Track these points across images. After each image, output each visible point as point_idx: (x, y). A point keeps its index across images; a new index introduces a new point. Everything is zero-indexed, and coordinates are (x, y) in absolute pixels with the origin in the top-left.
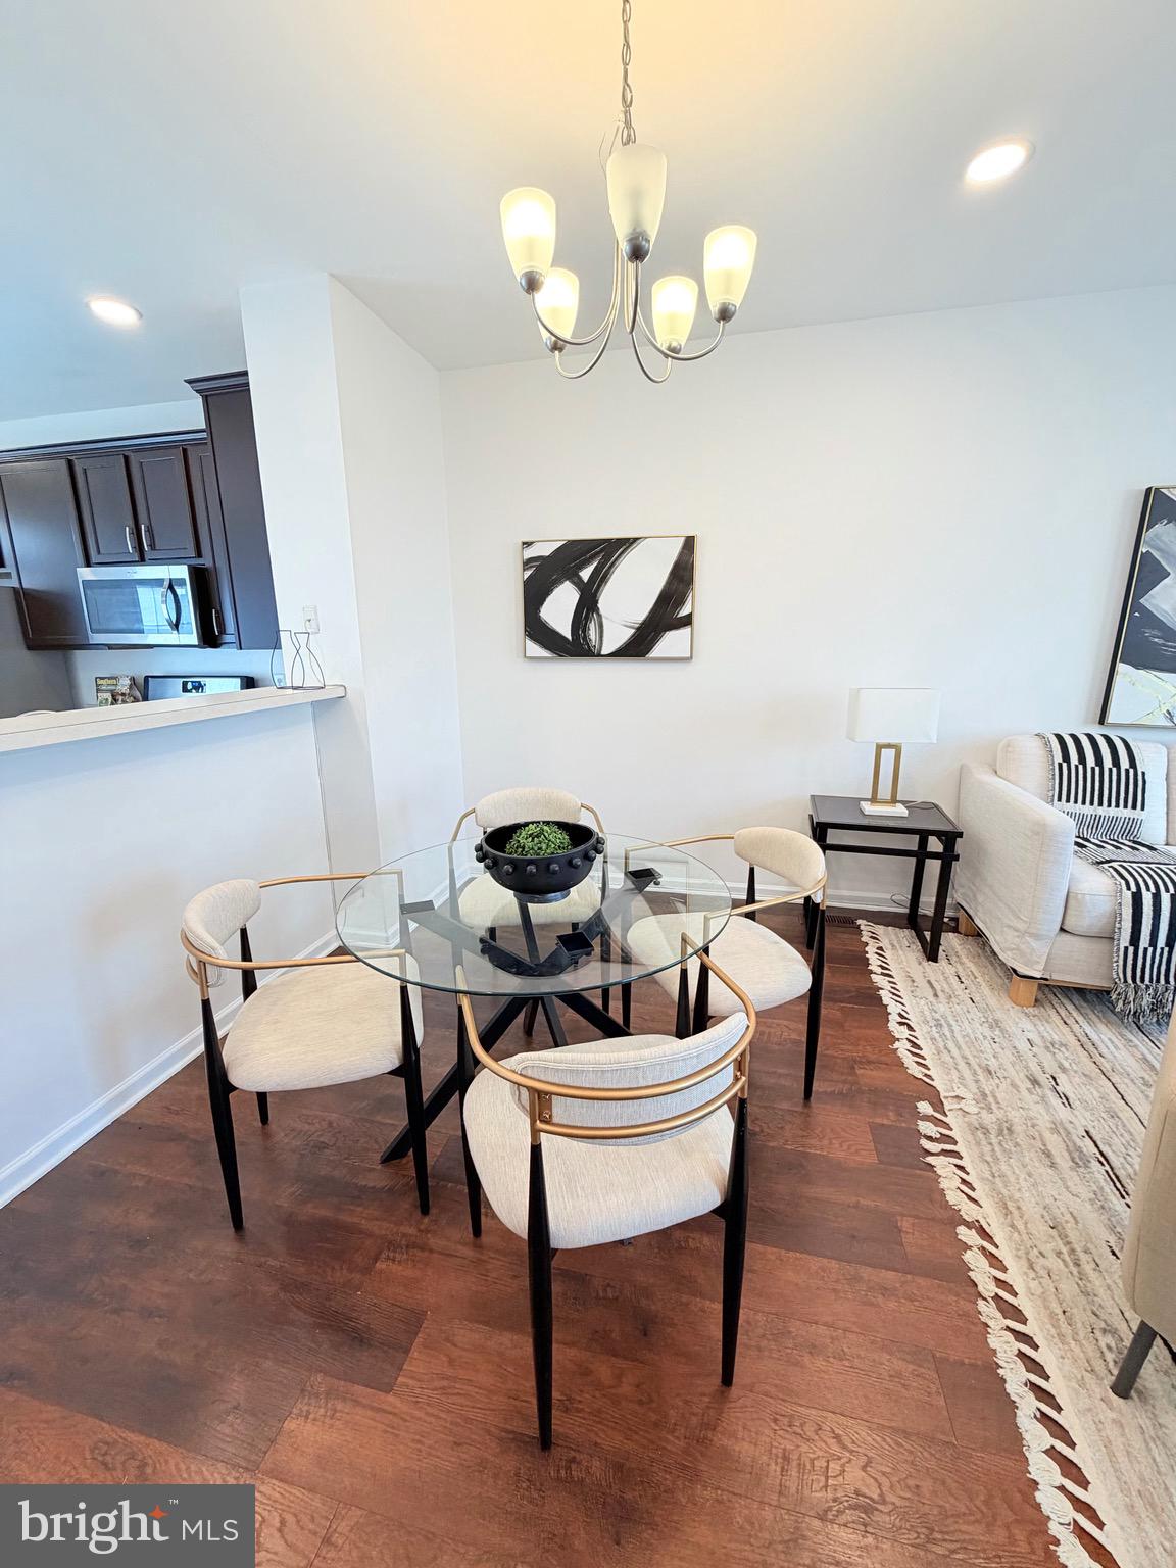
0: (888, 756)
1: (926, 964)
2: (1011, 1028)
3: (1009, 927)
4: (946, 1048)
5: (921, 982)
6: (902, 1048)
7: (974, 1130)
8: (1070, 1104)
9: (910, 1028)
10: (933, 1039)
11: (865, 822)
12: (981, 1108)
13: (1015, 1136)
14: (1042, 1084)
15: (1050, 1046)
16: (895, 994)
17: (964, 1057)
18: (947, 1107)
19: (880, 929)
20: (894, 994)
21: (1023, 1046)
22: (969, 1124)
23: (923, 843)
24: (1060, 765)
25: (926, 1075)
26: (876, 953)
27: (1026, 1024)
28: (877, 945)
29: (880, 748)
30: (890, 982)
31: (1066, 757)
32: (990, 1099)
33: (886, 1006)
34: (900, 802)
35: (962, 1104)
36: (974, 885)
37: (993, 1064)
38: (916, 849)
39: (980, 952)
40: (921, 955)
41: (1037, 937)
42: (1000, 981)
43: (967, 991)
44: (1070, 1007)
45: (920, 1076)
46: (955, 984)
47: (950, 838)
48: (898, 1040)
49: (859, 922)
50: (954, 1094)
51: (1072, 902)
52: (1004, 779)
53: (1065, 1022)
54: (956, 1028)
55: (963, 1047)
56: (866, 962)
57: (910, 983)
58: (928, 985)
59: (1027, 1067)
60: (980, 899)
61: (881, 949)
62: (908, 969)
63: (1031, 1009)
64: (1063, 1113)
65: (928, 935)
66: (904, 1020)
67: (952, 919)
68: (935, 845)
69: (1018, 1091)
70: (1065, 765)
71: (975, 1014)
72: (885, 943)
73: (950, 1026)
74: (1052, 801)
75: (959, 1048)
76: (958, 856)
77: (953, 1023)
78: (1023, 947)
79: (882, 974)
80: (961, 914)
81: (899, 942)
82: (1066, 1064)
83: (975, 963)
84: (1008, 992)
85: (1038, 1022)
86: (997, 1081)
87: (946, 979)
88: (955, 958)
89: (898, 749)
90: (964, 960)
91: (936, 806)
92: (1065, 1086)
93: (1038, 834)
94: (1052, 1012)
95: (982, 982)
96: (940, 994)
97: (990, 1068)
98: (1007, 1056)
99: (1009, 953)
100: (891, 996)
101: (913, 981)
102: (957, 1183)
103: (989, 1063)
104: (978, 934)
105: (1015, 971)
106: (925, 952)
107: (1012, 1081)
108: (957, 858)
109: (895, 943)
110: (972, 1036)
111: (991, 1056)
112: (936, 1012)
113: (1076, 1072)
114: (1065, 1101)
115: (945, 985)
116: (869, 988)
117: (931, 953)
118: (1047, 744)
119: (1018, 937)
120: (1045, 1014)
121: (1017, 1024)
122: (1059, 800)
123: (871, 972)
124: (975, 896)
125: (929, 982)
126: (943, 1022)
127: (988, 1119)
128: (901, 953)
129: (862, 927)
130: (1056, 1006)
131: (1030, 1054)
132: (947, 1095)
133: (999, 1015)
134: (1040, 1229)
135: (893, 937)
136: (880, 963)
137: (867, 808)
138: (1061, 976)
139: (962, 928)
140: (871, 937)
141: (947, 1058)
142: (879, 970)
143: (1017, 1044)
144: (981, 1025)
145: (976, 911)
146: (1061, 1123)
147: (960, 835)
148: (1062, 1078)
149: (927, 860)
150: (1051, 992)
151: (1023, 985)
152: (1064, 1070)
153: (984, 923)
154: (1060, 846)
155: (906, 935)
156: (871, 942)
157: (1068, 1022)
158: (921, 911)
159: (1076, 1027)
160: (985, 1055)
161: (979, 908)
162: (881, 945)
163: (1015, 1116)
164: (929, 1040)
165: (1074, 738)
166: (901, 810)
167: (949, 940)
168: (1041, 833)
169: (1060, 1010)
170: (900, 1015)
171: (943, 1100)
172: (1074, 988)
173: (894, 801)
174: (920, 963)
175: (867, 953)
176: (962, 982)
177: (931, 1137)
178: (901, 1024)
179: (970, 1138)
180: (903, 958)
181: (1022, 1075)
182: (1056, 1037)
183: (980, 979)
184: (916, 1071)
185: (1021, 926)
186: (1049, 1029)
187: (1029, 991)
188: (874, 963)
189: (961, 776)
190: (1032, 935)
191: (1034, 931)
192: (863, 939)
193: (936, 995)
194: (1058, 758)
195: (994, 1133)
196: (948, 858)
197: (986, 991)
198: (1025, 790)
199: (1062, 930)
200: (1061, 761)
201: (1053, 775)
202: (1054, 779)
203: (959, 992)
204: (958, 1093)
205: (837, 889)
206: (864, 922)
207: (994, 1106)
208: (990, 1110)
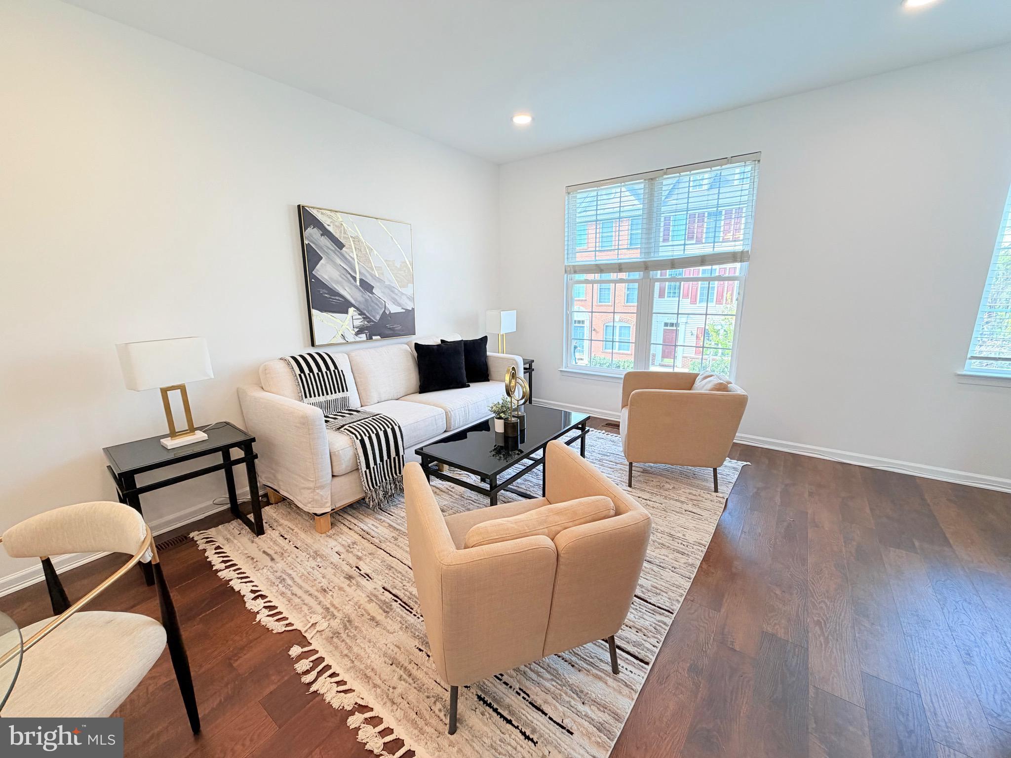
0: (175, 397)
1: (257, 539)
2: (325, 551)
3: (304, 488)
4: (293, 594)
5: (259, 555)
6: (263, 618)
7: (330, 640)
8: (370, 578)
9: (263, 597)
10: (282, 594)
11: (171, 456)
12: (328, 620)
13: (353, 623)
14: (354, 576)
15: (349, 548)
16: (244, 578)
17: (306, 592)
18: (308, 636)
19: (212, 532)
20: (242, 578)
21: (335, 559)
22: (326, 639)
23: (226, 455)
24: (300, 375)
25: (287, 625)
26: (216, 553)
27: (332, 543)
28: (214, 546)
29: (164, 391)
30: (235, 570)
31: (302, 370)
32: (332, 609)
33: (239, 592)
34: (198, 429)
35: (318, 628)
36: (272, 469)
37: (324, 584)
38: (222, 462)
39: (289, 510)
40: (251, 535)
41: (322, 487)
42: (308, 524)
43: (291, 543)
44: (349, 518)
45: (284, 629)
46: (281, 542)
47: (247, 444)
48: (258, 613)
49: (191, 535)
50: (310, 625)
51: (334, 458)
52: (269, 392)
53: (350, 529)
54: (294, 575)
55: (303, 584)
56: (210, 565)
57: (251, 562)
58: (264, 555)
59: (342, 571)
60: (279, 477)
61: (218, 547)
62: (246, 552)
63: (331, 532)
64: (369, 585)
65: (251, 517)
66: (257, 594)
67: (263, 496)
68: (237, 453)
69: (344, 591)
70: (302, 375)
71: (302, 555)
72: (220, 541)
73: (289, 575)
74: (302, 399)
75: (301, 587)
76: (257, 455)
77: (290, 572)
78: (316, 497)
79: (227, 567)
80: (270, 492)
81: (231, 534)
82: (360, 554)
83: (290, 520)
84: (315, 528)
85: (337, 537)
86: (331, 593)
87: (275, 542)
88: (275, 524)
89: (183, 389)
90: (282, 521)
91: (227, 424)
92: (365, 569)
93: (304, 424)
94: (342, 526)
95: (299, 531)
96: (275, 556)
97: (324, 588)
98: (330, 572)
99: (309, 505)
100: (240, 581)
101: (253, 559)
102: (335, 688)
103: (322, 584)
104: (284, 499)
105: (316, 514)
106: (253, 530)
107: (338, 587)
108: (256, 457)
109: (228, 536)
110: (306, 573)
111: (321, 578)
112: (277, 572)
113: (366, 555)
114: (368, 578)
115: (276, 548)
116: (221, 585)
117: (258, 529)
118: (289, 364)
119: (312, 492)
120: (339, 530)
121: (327, 546)
122: (306, 397)
123: (217, 571)
124: (275, 477)
125: (264, 552)
126: (284, 576)
127: (336, 624)
128: (235, 541)
129: (195, 539)
130: (342, 521)
131: (341, 561)
132: (305, 629)
133: (316, 546)
134: (386, 671)
135: (226, 532)
136: (222, 559)
137: (169, 443)
138: (340, 504)
139: (272, 500)
140: (207, 542)
141: (297, 600)
142: (223, 566)
143: (332, 560)
144: (308, 561)
145: (279, 485)
146: (371, 594)
147: (253, 440)
148: (361, 565)
149: (233, 467)
150: (338, 515)
151: (322, 520)
152: (359, 558)
153: (287, 492)
154: (318, 427)
155: (235, 525)
156: (208, 546)
157: (351, 527)
158: (240, 501)
159: (356, 528)
160: (318, 581)
161: (281, 483)
162: (217, 544)
163: (349, 609)
164: (280, 597)
165: (301, 356)
166: (201, 436)
167: (268, 512)
168: (305, 423)
169: (345, 523)
170: (253, 592)
171: (305, 635)
172: (348, 506)
173: (192, 429)
174: (253, 542)
175: (207, 557)
176: (286, 539)
177: (308, 670)
178: (255, 598)
179: (331, 648)
180: (239, 544)
181: (342, 578)
182: (349, 541)
183: (296, 530)
184: (279, 627)
185: (312, 485)
186: (344, 537)
187: (326, 521)
188: (216, 561)
189: (240, 398)
190: (318, 488)
191: (319, 484)
192: (200, 548)
193: (272, 559)
194: (298, 372)
195: (342, 631)
196: (250, 459)
197: (302, 535)
198: (286, 396)
199: (333, 476)
200: (300, 373)
201: (298, 382)
202: (299, 385)
203: (287, 547)
204: (312, 621)
205: (161, 517)
206: (197, 533)
207: (336, 613)
208: (334, 617)
